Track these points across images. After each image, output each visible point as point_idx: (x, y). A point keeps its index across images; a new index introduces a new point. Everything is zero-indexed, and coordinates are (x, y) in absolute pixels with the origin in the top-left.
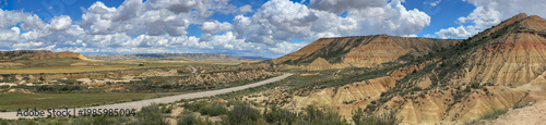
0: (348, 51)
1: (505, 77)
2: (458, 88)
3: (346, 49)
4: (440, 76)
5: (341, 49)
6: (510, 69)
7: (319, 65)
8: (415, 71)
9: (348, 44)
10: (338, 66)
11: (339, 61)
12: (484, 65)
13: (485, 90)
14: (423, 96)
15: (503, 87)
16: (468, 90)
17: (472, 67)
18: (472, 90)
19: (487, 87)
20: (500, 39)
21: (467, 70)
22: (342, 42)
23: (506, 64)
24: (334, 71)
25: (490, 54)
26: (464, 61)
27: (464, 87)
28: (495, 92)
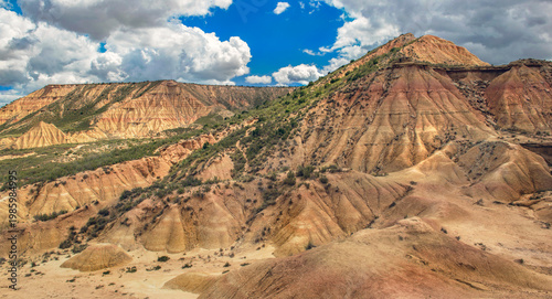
0: (104, 109)
1: (367, 154)
2: (273, 179)
3: (100, 105)
4: (248, 153)
5: (91, 106)
6: (380, 137)
7: (44, 136)
8: (206, 146)
9: (103, 96)
10: (84, 138)
11: (86, 127)
12: (330, 129)
13: (324, 181)
14: (200, 197)
15: (362, 174)
16: (290, 183)
17: (308, 135)
18: (298, 181)
19: (328, 175)
20: (360, 84)
21: (299, 140)
22: (93, 92)
23: (371, 129)
24: (66, 147)
25: (341, 111)
26: (293, 125)
27: (283, 176)
28: (343, 185)
